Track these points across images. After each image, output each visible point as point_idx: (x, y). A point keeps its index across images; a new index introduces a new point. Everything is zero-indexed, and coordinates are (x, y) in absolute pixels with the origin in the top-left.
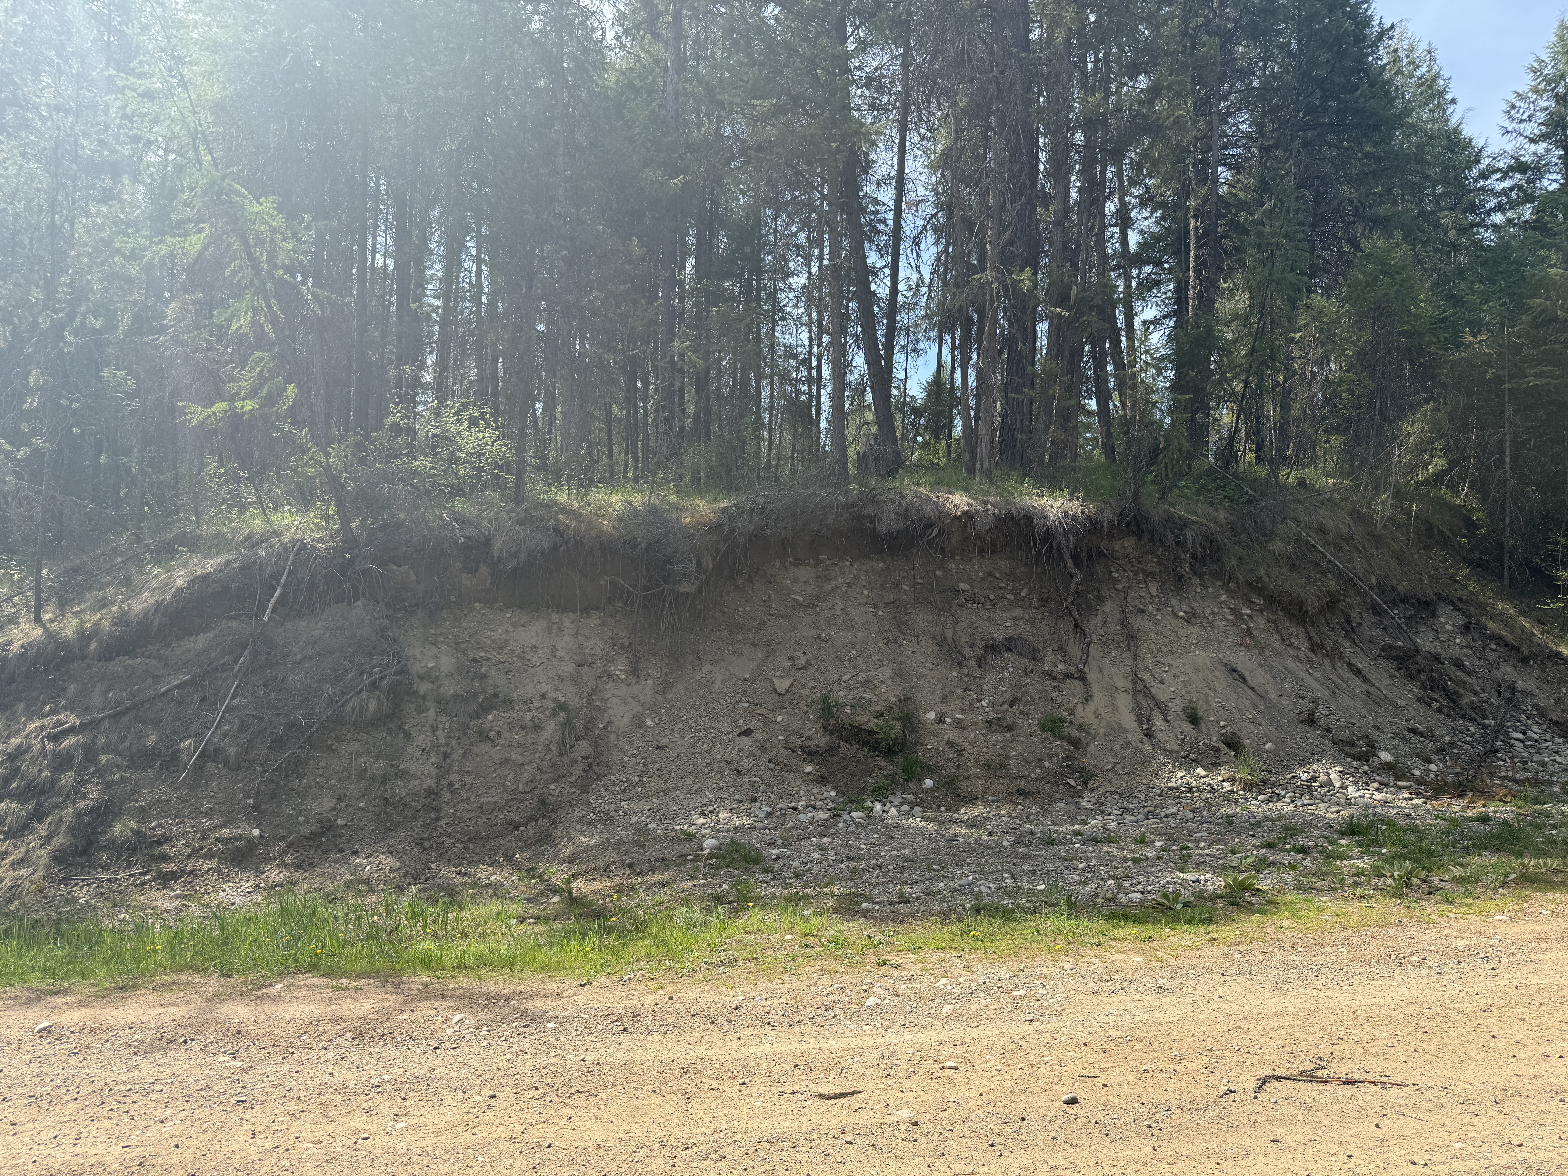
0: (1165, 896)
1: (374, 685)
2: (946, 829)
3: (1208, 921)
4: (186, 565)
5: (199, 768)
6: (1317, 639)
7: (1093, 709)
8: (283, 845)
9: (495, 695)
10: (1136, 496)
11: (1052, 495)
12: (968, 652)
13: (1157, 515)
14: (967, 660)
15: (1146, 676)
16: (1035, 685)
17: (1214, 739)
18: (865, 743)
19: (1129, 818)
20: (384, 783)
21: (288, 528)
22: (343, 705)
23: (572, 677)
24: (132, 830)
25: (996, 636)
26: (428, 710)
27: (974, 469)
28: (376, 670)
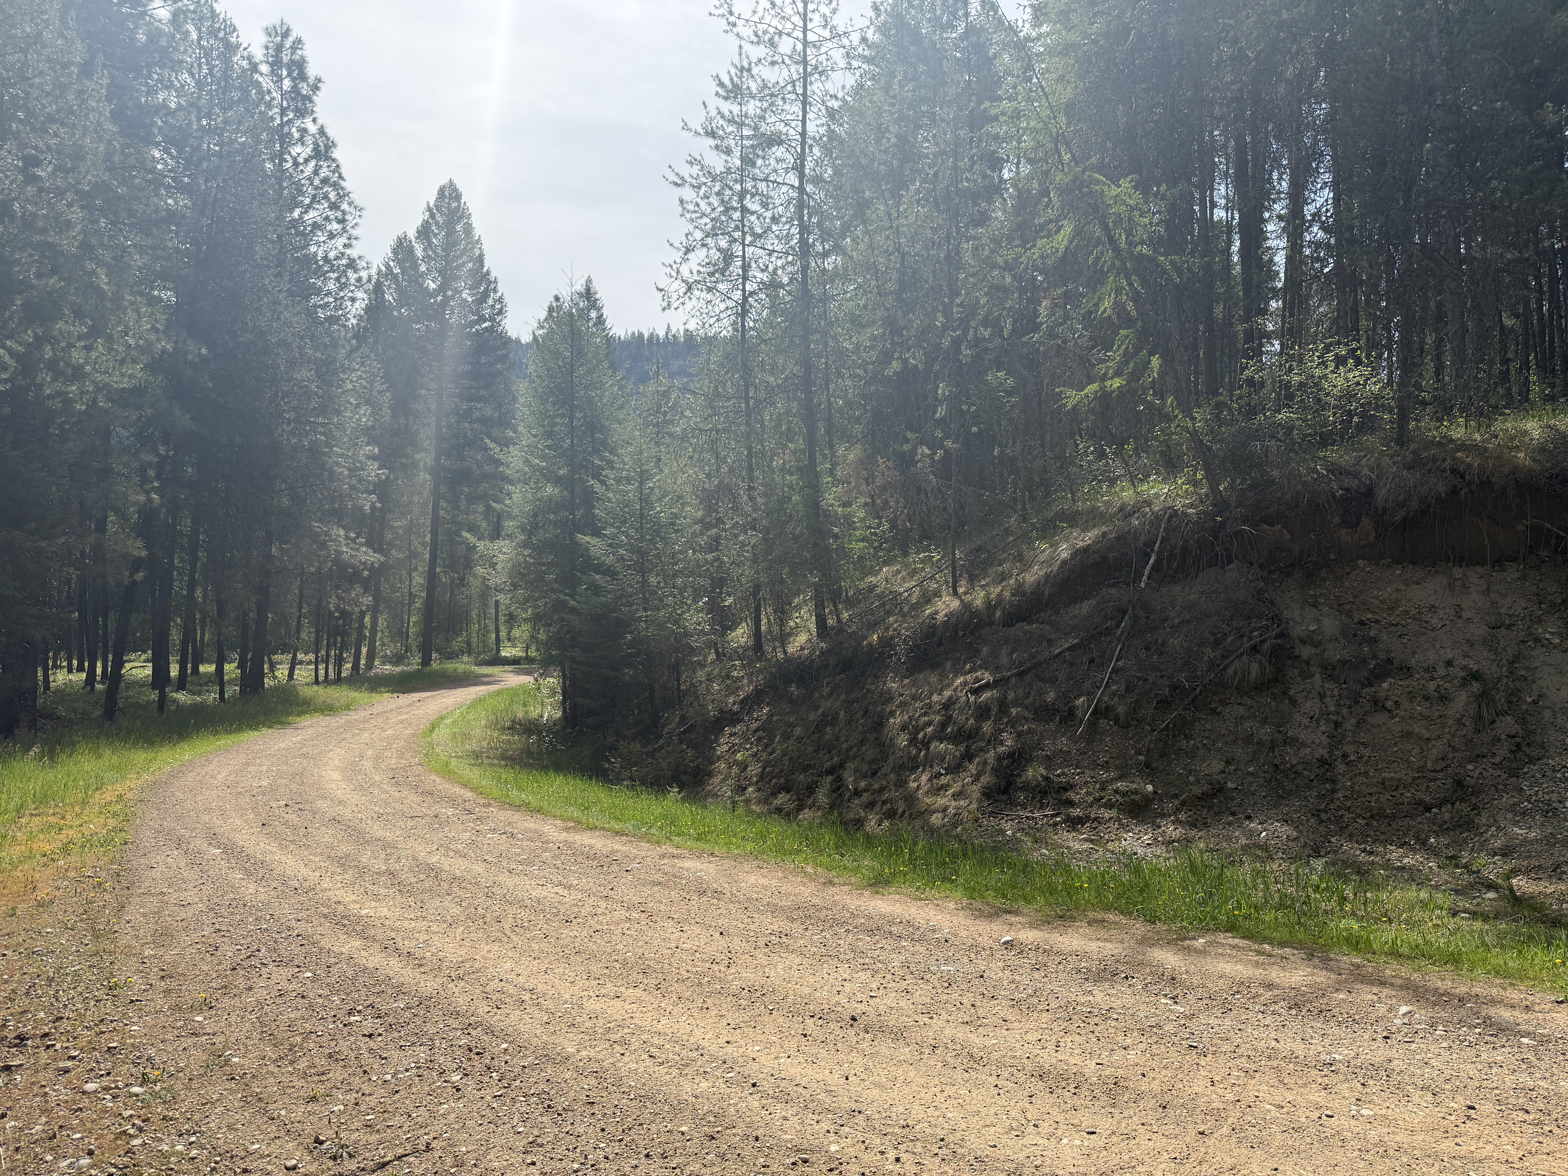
1: (1255, 649)
4: (1066, 540)
5: (1093, 725)
8: (1176, 802)
9: (1389, 661)
20: (1272, 749)
21: (1157, 496)
22: (1224, 669)
23: (1484, 642)
24: (1042, 775)
26: (1313, 676)
28: (1255, 633)
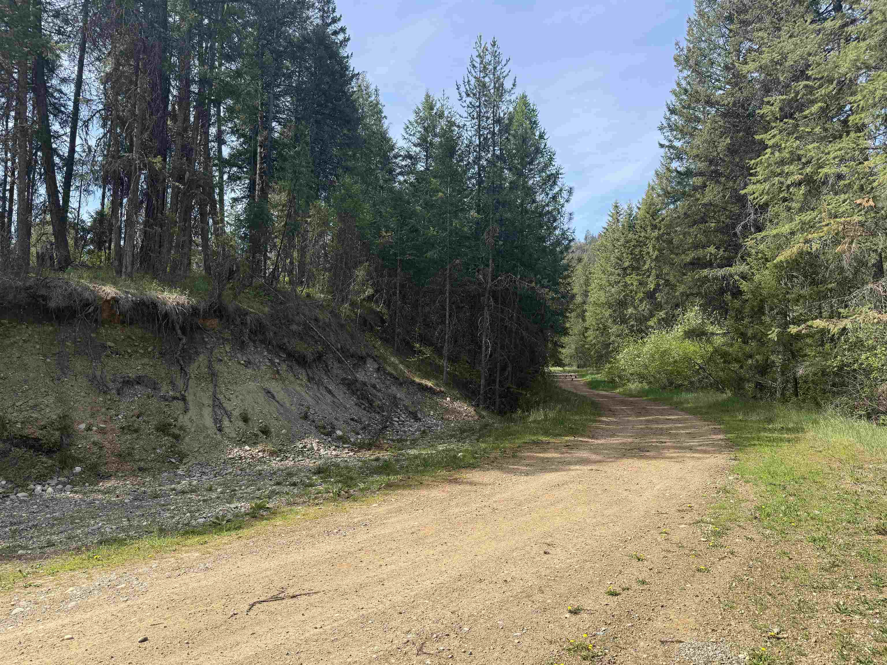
0: (217, 518)
2: (87, 497)
3: (240, 528)
6: (311, 375)
7: (189, 417)
10: (220, 295)
11: (170, 292)
12: (111, 385)
13: (231, 307)
14: (110, 390)
15: (221, 397)
16: (154, 403)
17: (256, 429)
18: (32, 447)
19: (204, 477)
25: (130, 375)
27: (121, 271)
